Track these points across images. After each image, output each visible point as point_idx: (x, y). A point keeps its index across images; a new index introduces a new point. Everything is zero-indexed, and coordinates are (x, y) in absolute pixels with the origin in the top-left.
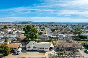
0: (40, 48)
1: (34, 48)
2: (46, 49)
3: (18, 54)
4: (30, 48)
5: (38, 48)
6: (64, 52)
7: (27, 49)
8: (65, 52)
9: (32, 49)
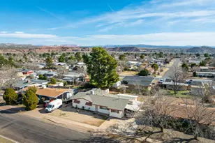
0: (101, 107)
1: (87, 104)
2: (113, 111)
3: (47, 112)
4: (78, 102)
5: (97, 106)
6: (160, 130)
7: (74, 105)
8: (162, 131)
9: (83, 107)
